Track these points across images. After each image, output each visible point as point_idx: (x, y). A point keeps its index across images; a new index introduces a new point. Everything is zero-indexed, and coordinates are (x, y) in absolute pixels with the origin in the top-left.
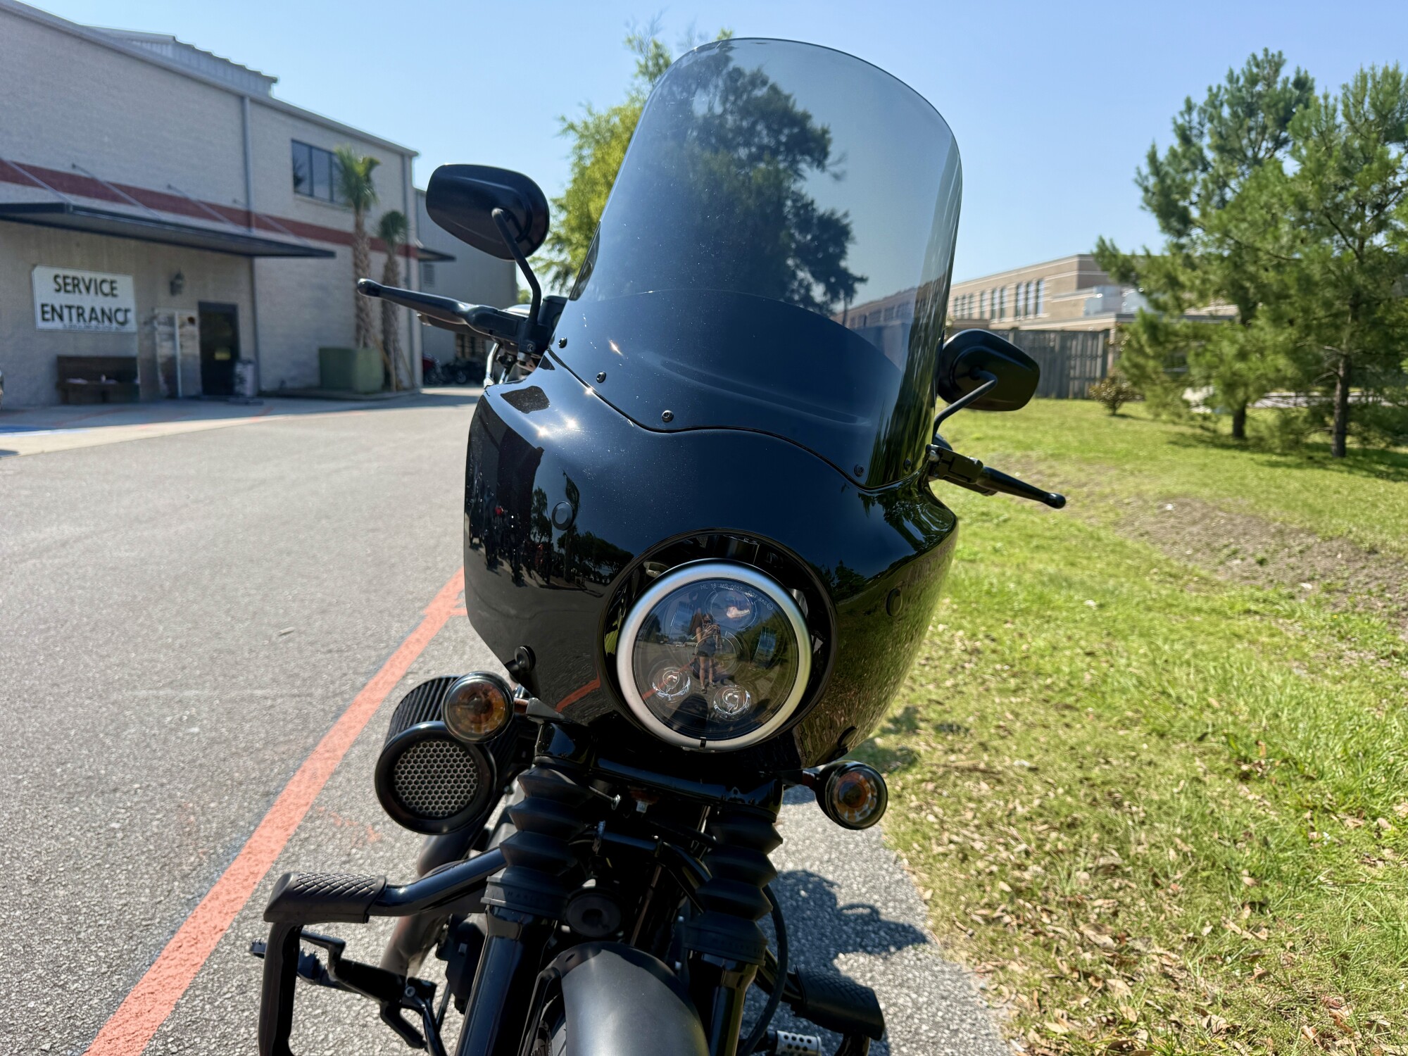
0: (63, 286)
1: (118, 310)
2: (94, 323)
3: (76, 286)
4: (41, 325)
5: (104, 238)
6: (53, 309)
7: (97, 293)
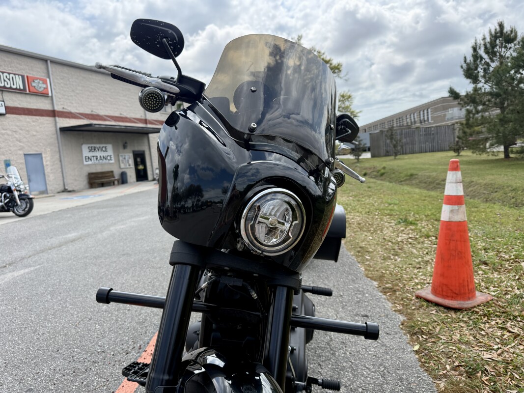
0: (92, 149)
1: (108, 156)
2: (101, 161)
3: (95, 149)
4: (85, 163)
5: (102, 133)
6: (89, 158)
7: (101, 150)
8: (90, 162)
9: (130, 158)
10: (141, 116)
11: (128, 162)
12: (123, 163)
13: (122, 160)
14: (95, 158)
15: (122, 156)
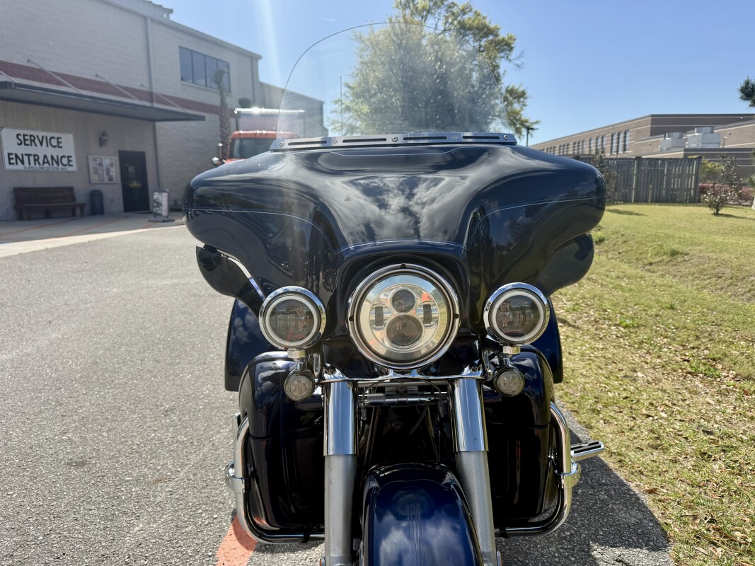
0: (22, 142)
1: (63, 157)
2: (46, 165)
3: (32, 141)
4: (8, 167)
5: (52, 110)
6: (16, 156)
7: (47, 146)
8: (20, 166)
9: (112, 165)
10: (142, 85)
11: (108, 173)
12: (96, 173)
13: (95, 168)
14: (32, 158)
15: (95, 160)
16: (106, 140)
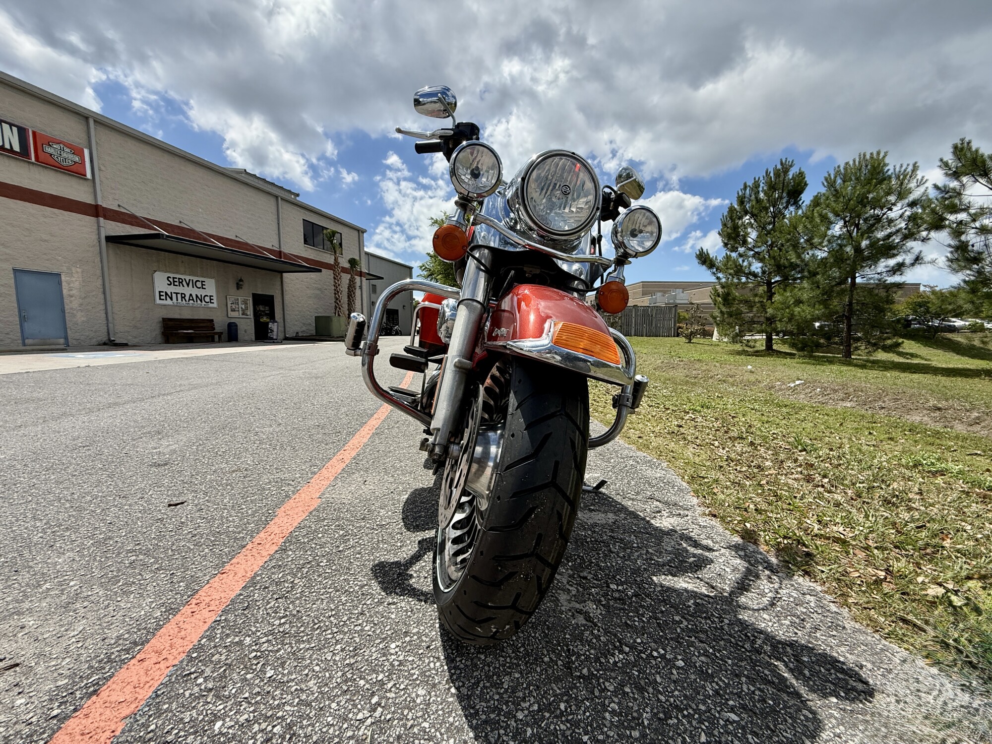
0: (173, 282)
1: (206, 296)
2: (191, 302)
3: (180, 283)
4: (158, 301)
6: (166, 294)
7: (193, 287)
8: (169, 302)
9: (246, 304)
10: (273, 246)
14: (179, 296)
16: (241, 285)
